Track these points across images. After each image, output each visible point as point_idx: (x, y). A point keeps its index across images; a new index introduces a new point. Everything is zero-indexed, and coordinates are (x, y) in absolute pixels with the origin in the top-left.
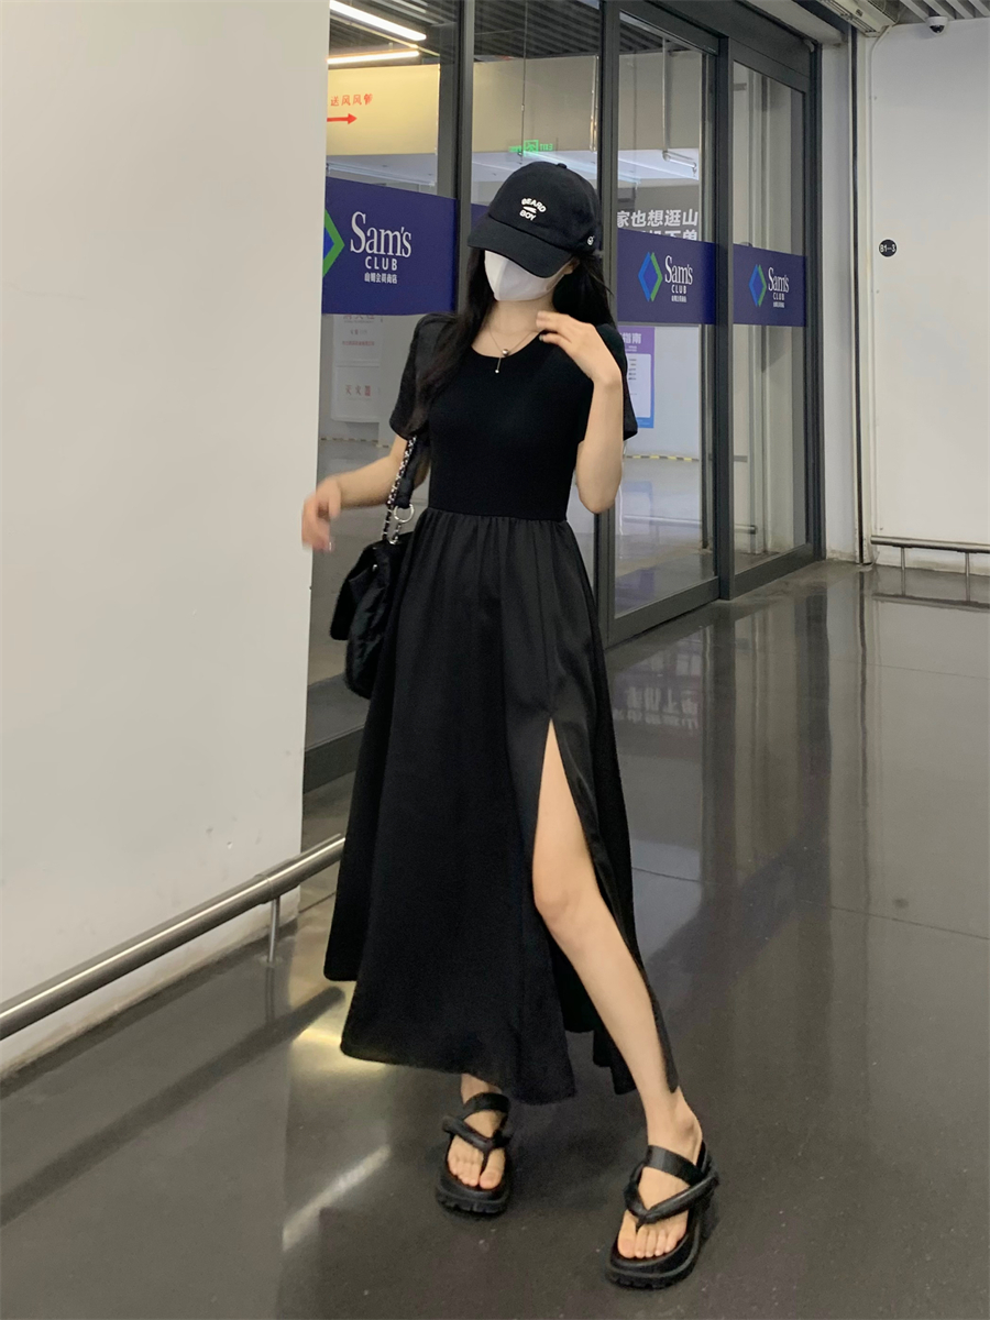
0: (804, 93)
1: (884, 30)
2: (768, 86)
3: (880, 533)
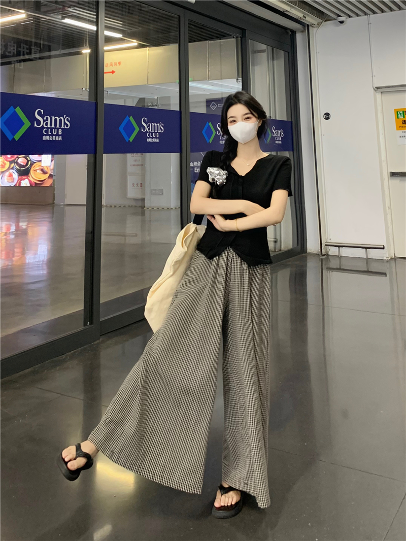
0: (288, 52)
1: (319, 24)
2: (275, 50)
3: (329, 241)
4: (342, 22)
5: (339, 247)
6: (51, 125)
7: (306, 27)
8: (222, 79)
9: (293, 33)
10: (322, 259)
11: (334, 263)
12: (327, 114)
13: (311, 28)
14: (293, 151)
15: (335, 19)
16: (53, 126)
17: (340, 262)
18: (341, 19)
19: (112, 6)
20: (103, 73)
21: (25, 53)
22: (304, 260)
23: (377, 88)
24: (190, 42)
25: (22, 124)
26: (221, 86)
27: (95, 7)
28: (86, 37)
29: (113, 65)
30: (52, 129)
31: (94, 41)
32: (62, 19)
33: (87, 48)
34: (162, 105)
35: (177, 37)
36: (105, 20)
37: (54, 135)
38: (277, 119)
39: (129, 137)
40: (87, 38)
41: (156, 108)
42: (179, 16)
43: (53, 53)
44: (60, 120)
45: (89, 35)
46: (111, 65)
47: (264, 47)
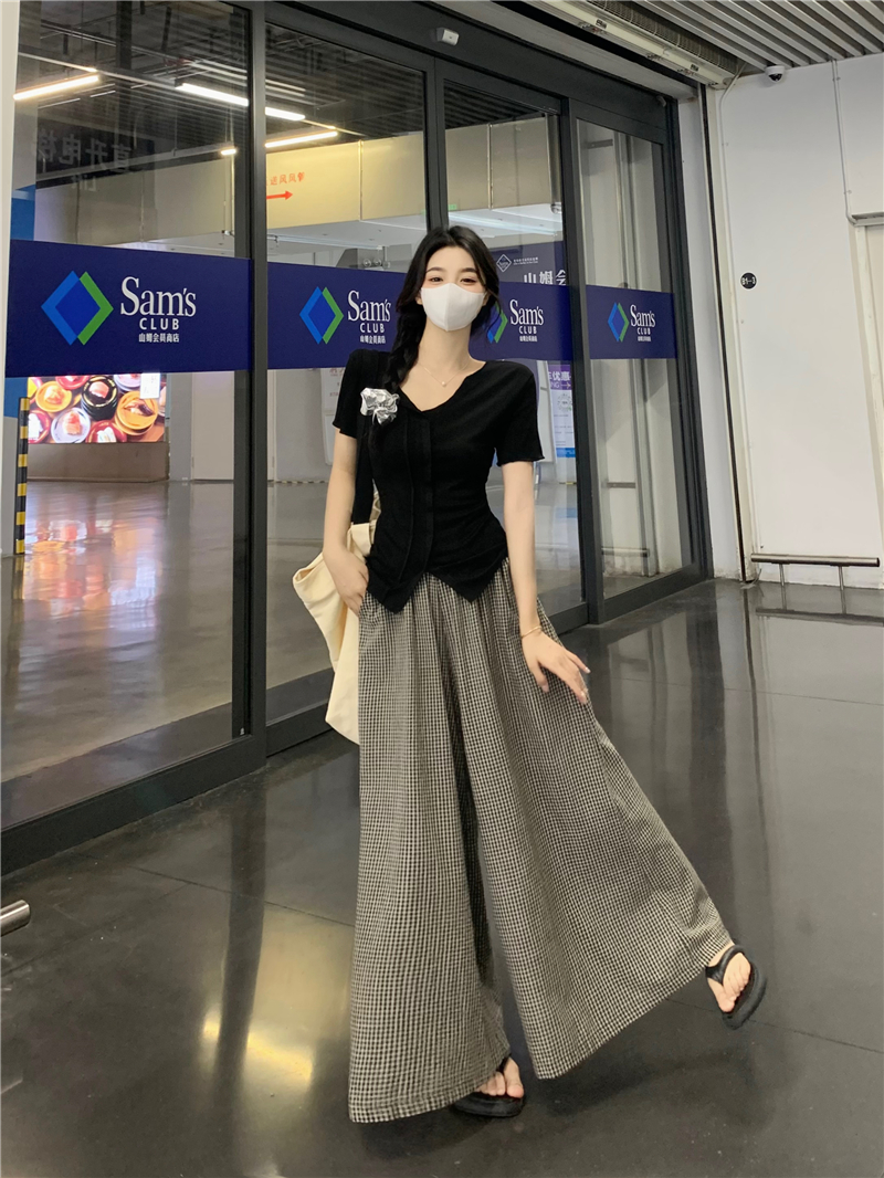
0: (661, 145)
1: (727, 83)
2: (632, 142)
3: (759, 552)
4: (776, 77)
5: (781, 563)
6: (156, 310)
7: (699, 89)
8: (519, 205)
9: (672, 102)
10: (745, 591)
11: (771, 599)
12: (749, 276)
13: (708, 91)
14: (676, 357)
15: (763, 72)
16: (160, 313)
17: (784, 596)
18: (775, 70)
19: (282, 54)
20: (265, 198)
21: (100, 159)
22: (710, 592)
23: (856, 217)
24: (448, 127)
25: (94, 308)
26: (519, 220)
27: (243, 57)
28: (229, 121)
29: (287, 179)
30: (157, 319)
31: (244, 129)
32: (176, 85)
33: (230, 145)
34: (393, 263)
35: (421, 116)
36: (267, 84)
37: (163, 331)
38: (641, 288)
39: (322, 334)
40: (232, 124)
41: (381, 269)
42: (424, 73)
43: (158, 157)
44: (176, 299)
45: (235, 117)
46: (283, 179)
47: (609, 134)
